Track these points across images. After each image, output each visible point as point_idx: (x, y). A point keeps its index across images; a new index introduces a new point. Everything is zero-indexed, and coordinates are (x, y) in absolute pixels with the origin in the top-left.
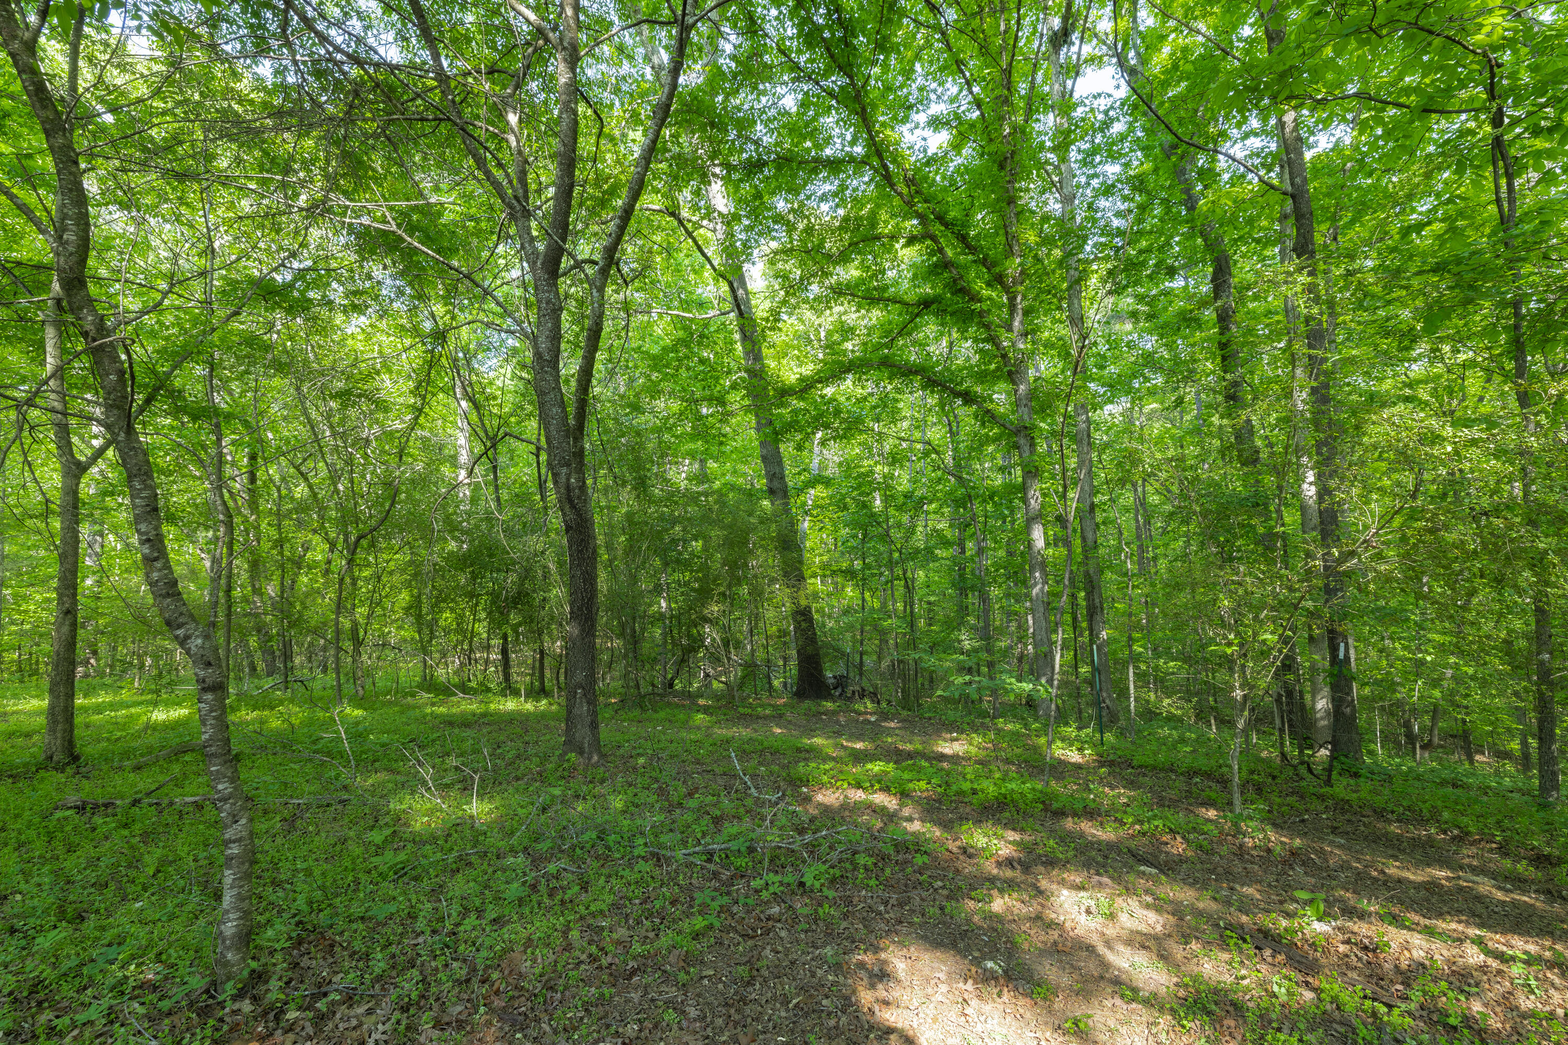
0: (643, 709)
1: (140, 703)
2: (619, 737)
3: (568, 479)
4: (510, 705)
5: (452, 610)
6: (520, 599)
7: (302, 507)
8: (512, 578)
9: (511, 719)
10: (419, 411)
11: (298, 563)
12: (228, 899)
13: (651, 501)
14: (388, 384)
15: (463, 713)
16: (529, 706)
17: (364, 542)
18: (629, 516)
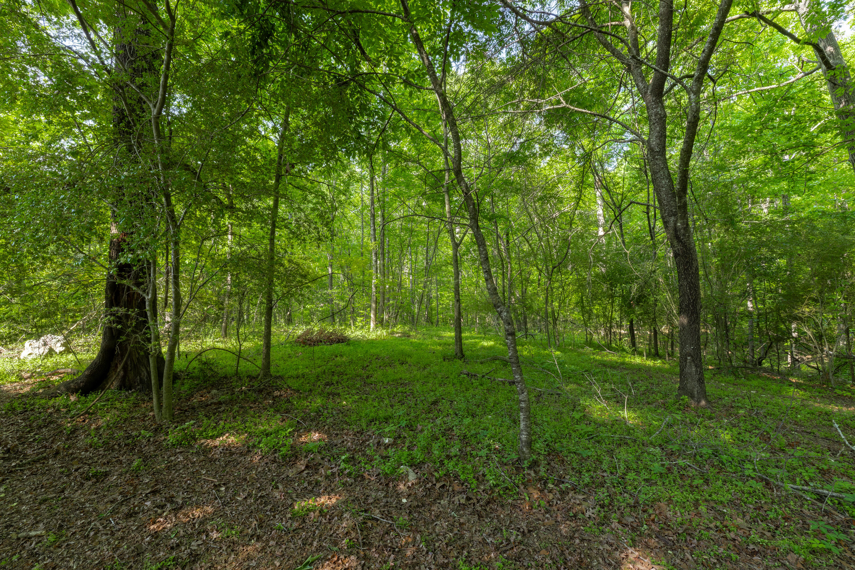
0: (737, 377)
1: (477, 338)
2: (719, 392)
3: (675, 224)
4: (638, 360)
5: (600, 305)
6: (641, 299)
7: (528, 255)
8: (635, 287)
9: (639, 369)
10: (578, 199)
11: (527, 280)
12: (522, 425)
13: (738, 231)
14: (561, 188)
15: (611, 361)
16: (650, 363)
17: (555, 270)
18: (721, 246)
